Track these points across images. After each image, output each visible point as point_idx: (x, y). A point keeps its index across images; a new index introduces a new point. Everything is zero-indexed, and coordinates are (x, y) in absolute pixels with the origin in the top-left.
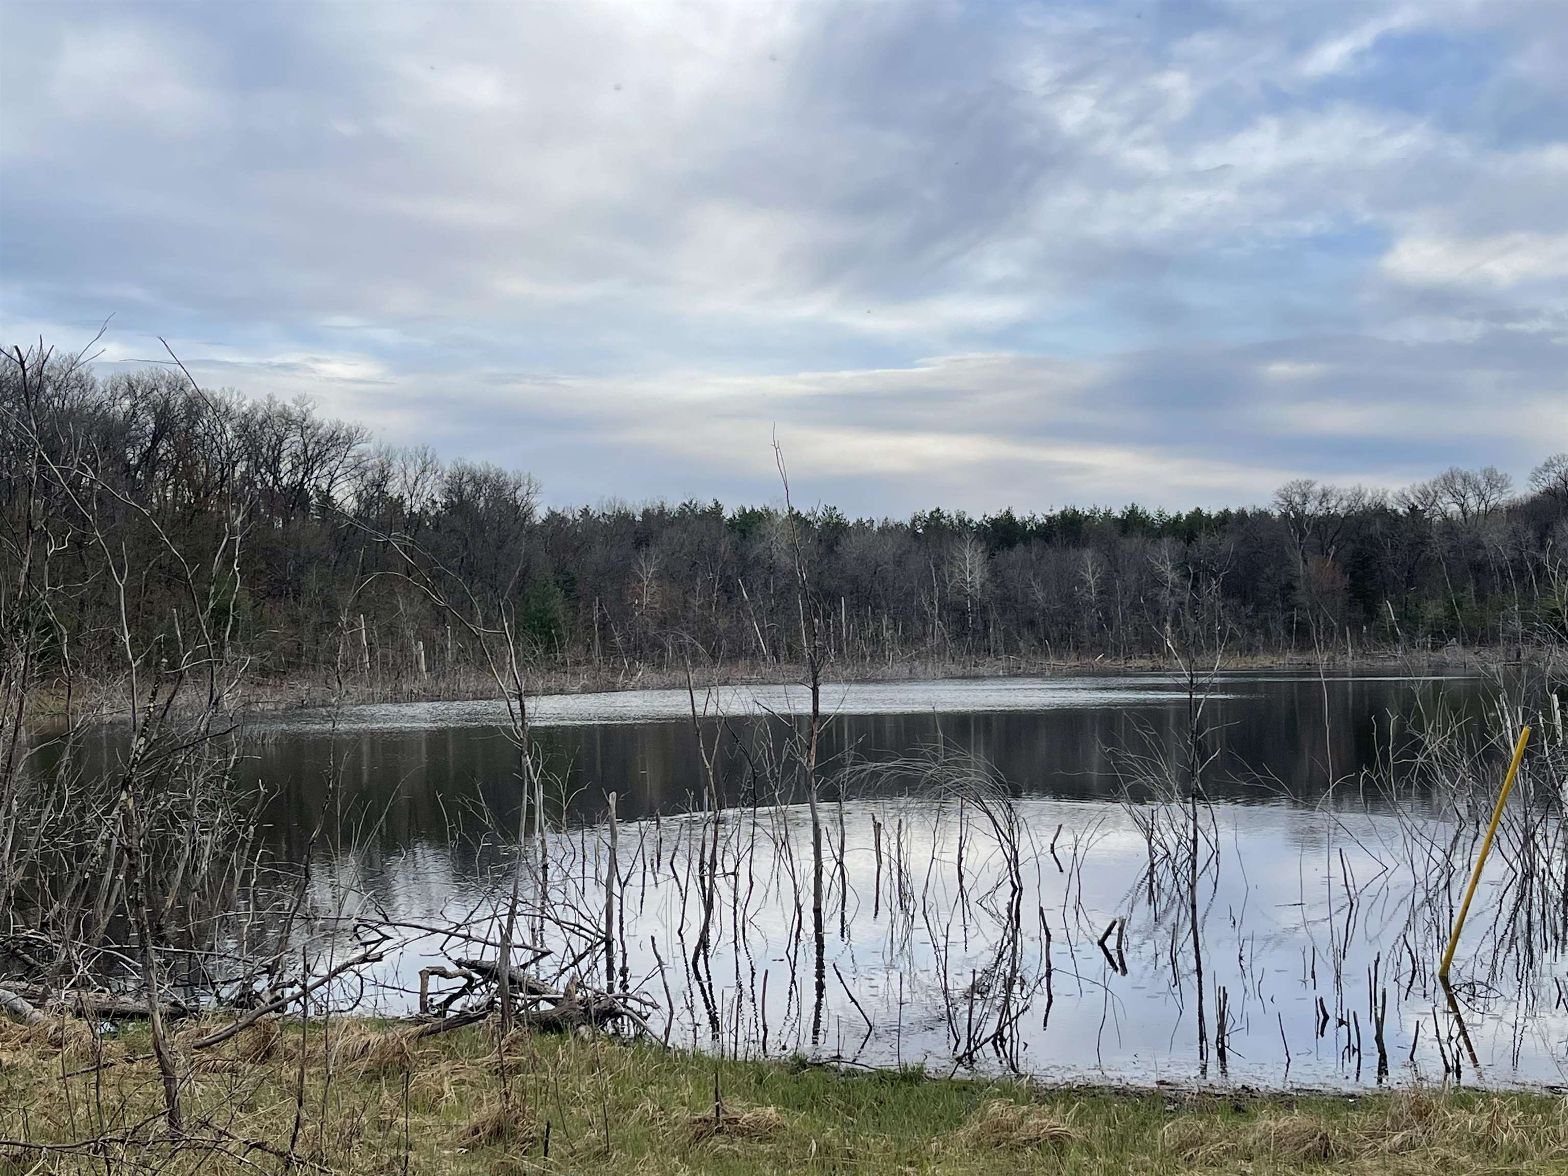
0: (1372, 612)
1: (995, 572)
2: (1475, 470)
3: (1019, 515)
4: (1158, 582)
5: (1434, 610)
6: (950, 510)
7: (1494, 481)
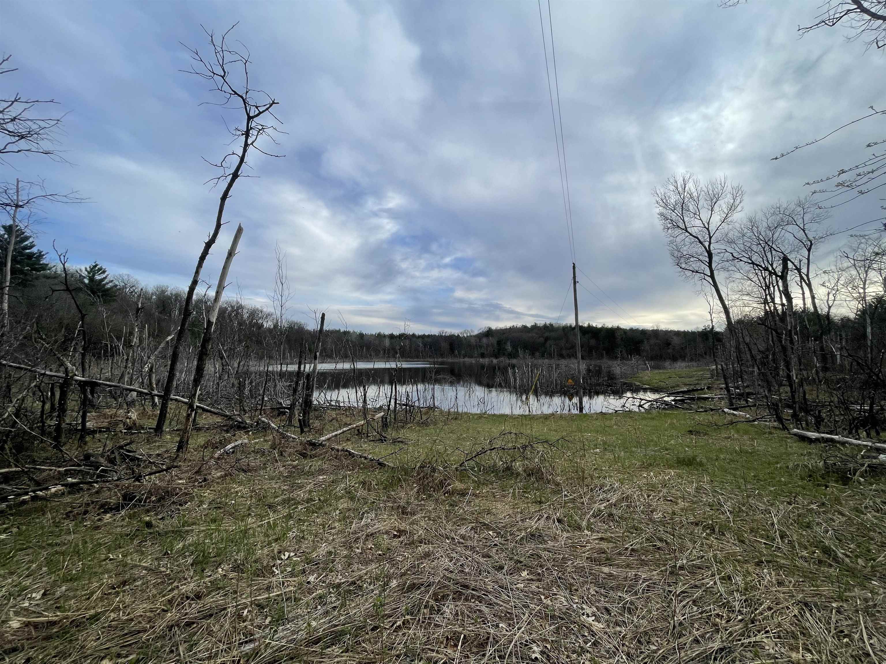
0: (453, 352)
1: (391, 343)
2: (469, 330)
3: (395, 333)
4: (419, 346)
5: (463, 352)
6: (382, 332)
7: (472, 331)
